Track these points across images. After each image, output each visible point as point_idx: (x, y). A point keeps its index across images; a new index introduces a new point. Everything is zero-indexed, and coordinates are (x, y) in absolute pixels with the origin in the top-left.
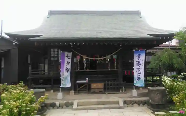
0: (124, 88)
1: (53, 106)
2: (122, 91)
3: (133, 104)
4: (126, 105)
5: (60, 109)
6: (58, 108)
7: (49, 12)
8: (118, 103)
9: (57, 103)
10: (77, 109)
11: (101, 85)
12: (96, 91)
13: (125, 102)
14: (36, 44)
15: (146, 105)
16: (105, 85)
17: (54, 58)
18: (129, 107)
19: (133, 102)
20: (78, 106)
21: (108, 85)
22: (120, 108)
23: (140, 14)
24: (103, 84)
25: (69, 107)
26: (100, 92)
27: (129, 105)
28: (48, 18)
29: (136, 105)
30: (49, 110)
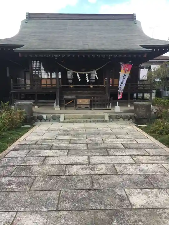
0: (111, 104)
1: (41, 119)
2: (109, 107)
3: (118, 119)
4: (111, 120)
5: (47, 121)
6: (45, 120)
7: (26, 15)
8: (103, 117)
9: (45, 117)
10: (64, 122)
11: (87, 101)
12: (82, 106)
13: (110, 117)
14: (20, 56)
15: (131, 120)
16: (91, 101)
17: (35, 72)
18: (115, 121)
19: (119, 117)
20: (64, 119)
21: (94, 101)
22: (106, 121)
23: (136, 18)
24: (89, 100)
25: (56, 120)
26: (86, 108)
27: (114, 120)
28: (26, 23)
29: (121, 119)
30: (37, 122)
